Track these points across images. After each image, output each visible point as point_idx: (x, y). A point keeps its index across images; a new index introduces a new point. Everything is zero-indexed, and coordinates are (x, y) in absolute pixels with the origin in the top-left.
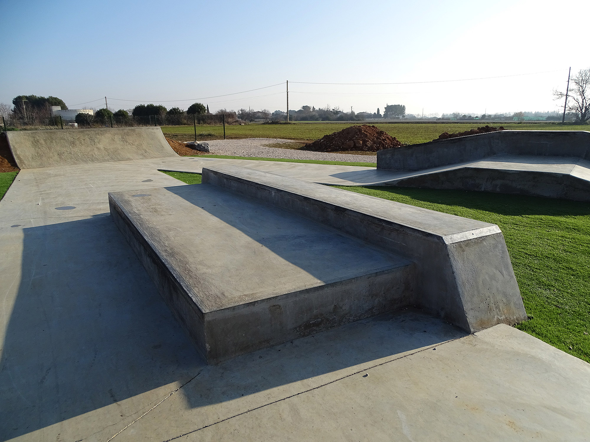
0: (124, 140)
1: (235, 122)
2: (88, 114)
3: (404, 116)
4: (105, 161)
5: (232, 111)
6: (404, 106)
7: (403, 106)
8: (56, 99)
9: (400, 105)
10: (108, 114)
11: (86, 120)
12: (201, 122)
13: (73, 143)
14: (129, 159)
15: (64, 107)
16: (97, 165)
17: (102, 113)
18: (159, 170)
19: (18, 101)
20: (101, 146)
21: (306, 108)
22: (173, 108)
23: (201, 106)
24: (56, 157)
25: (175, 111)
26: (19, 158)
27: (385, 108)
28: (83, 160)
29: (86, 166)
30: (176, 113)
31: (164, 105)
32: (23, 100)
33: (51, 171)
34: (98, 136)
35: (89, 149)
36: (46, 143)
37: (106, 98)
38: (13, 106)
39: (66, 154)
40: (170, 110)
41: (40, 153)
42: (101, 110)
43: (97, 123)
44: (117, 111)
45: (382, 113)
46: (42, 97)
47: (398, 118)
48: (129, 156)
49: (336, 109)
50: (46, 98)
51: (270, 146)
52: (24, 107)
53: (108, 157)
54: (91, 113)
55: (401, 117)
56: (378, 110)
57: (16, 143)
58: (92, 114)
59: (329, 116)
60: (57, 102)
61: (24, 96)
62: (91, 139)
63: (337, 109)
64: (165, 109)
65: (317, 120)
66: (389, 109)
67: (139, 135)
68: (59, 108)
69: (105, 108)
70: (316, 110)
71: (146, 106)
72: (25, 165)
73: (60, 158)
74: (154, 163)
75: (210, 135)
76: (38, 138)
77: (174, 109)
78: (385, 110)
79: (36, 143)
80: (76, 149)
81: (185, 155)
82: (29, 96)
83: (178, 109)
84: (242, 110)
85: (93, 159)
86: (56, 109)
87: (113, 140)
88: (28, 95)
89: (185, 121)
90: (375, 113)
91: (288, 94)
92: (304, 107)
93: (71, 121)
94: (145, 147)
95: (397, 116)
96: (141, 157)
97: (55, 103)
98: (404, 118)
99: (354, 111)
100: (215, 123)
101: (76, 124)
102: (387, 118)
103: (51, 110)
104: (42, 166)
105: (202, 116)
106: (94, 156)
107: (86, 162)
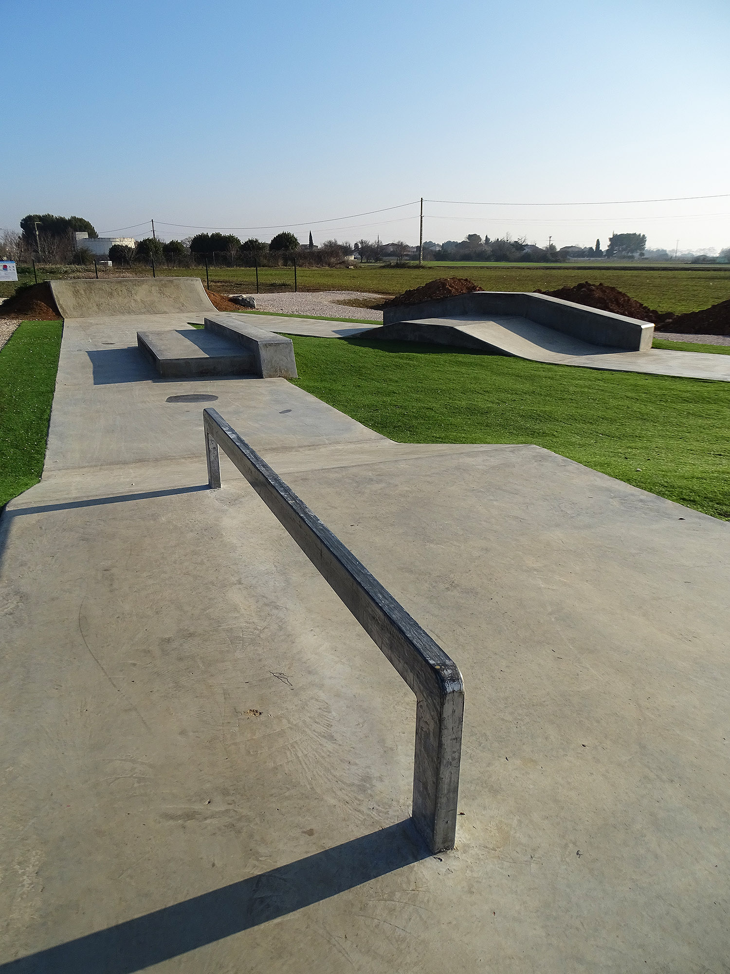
0: (161, 292)
1: (340, 263)
2: (126, 246)
3: (642, 254)
4: (141, 313)
5: (346, 244)
6: (644, 235)
7: (642, 235)
8: (81, 220)
9: (638, 233)
10: (156, 247)
11: (125, 257)
12: (289, 263)
13: (111, 294)
14: (165, 313)
15: (92, 234)
16: (134, 317)
17: (147, 246)
18: (188, 323)
19: (28, 223)
20: (138, 298)
21: (473, 238)
22: (249, 240)
23: (291, 237)
24: (95, 308)
25: (252, 245)
26: (61, 307)
27: (611, 239)
28: (120, 312)
29: (124, 318)
30: (253, 247)
31: (236, 234)
32: (36, 223)
33: (92, 320)
34: (135, 287)
35: (126, 300)
36: (86, 293)
37: (153, 222)
38: (20, 231)
39: (104, 305)
40: (244, 242)
41: (80, 303)
42: (145, 241)
43: (139, 262)
44: (168, 242)
45: (604, 247)
46: (61, 218)
47: (632, 257)
48: (165, 309)
49: (520, 241)
50: (67, 218)
51: (339, 302)
52: (37, 233)
53: (145, 310)
54: (132, 245)
55: (636, 255)
56: (598, 242)
57: (59, 292)
58: (133, 247)
59: (508, 253)
60: (82, 225)
61: (36, 215)
62: (128, 290)
63: (523, 240)
64: (239, 241)
65: (488, 259)
66: (616, 240)
67: (178, 287)
68: (85, 235)
69: (151, 237)
70: (490, 241)
71: (210, 235)
72: (67, 314)
73: (99, 309)
74: (187, 317)
75: (284, 285)
76: (78, 288)
77: (251, 242)
78: (609, 243)
79: (76, 293)
80: (113, 301)
81: (225, 310)
82: (43, 216)
83: (257, 241)
84: (362, 242)
85: (130, 312)
86: (82, 236)
87: (150, 292)
88: (41, 214)
89: (265, 261)
90: (591, 248)
91: (423, 219)
92: (470, 237)
93: (103, 257)
94: (182, 301)
95: (630, 254)
96: (178, 310)
97: (81, 227)
98: (643, 257)
99: (553, 244)
100: (310, 264)
101: (110, 262)
102: (611, 257)
103: (74, 238)
104: (82, 316)
105: (291, 254)
106: (131, 308)
107: (123, 313)
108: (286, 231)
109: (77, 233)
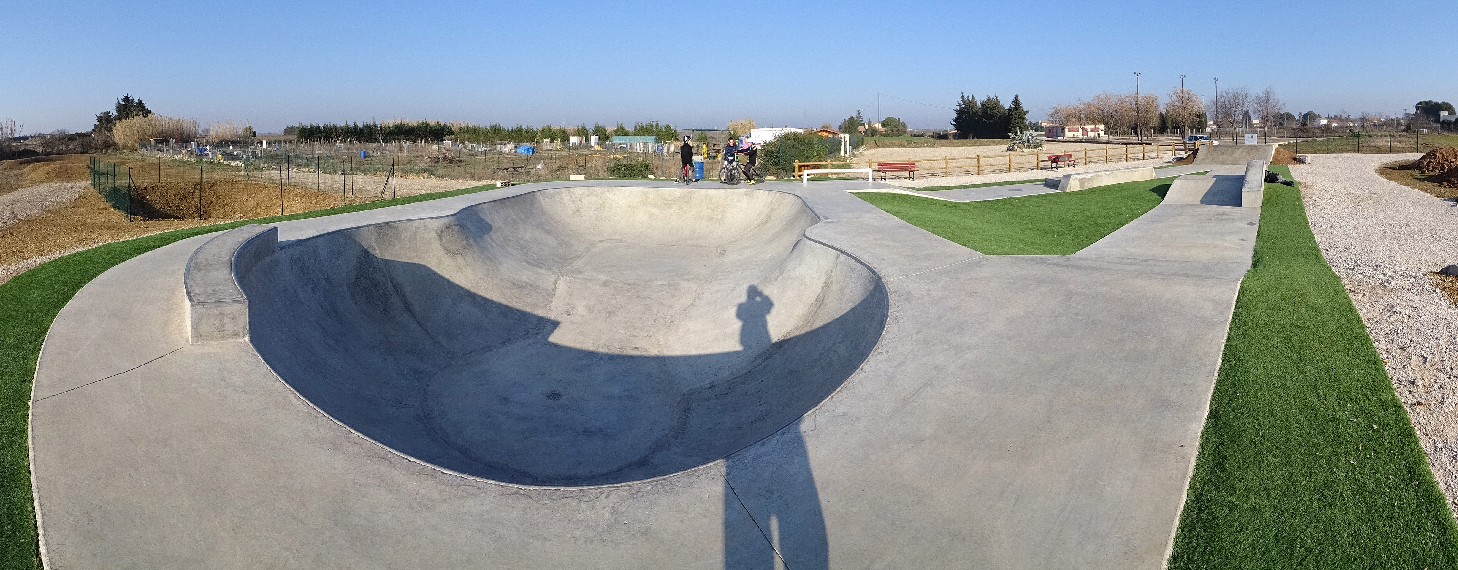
109: (1441, 112)
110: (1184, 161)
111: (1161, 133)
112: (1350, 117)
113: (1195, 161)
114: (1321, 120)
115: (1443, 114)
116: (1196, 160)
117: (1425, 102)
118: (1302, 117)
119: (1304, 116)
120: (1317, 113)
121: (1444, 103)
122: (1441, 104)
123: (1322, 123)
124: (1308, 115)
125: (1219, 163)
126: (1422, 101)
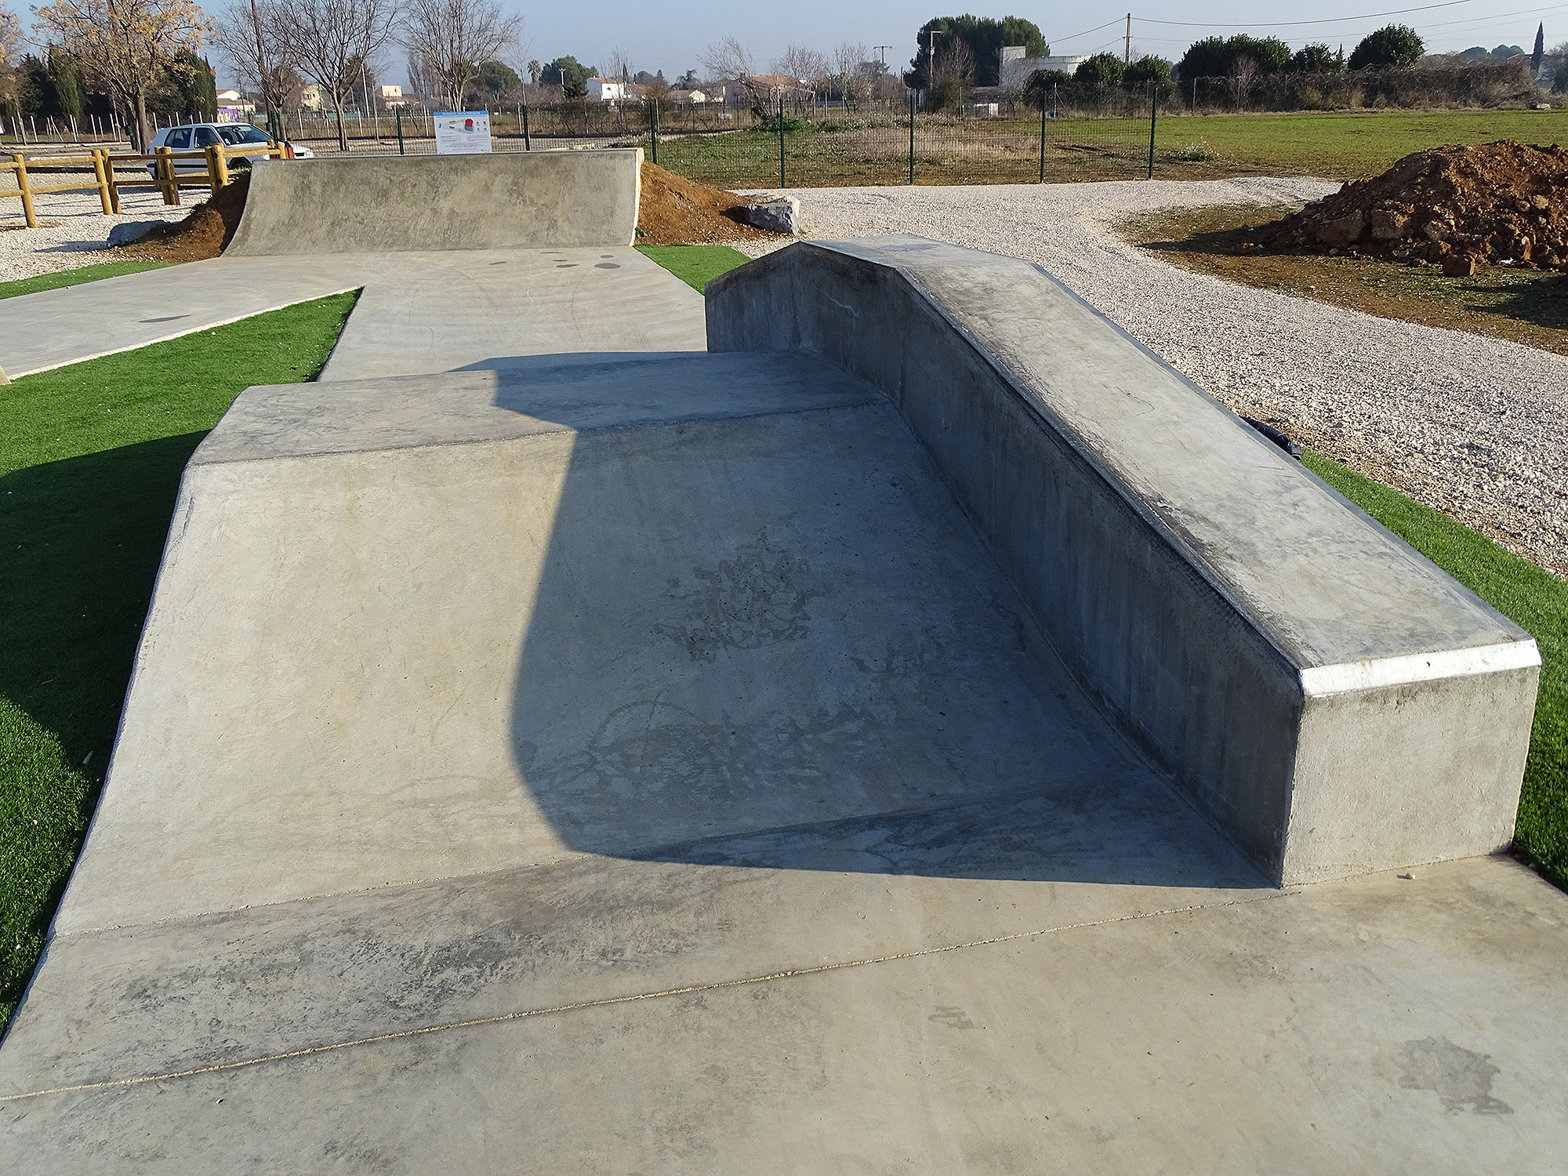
8: (1021, 23)
13: (385, 194)
19: (932, 32)
22: (1310, 48)
23: (1404, 39)
24: (324, 230)
25: (1313, 59)
26: (247, 226)
30: (1314, 63)
35: (412, 211)
39: (350, 222)
40: (1296, 53)
41: (297, 216)
46: (987, 21)
50: (997, 21)
57: (261, 189)
60: (1022, 33)
62: (432, 183)
68: (1020, 52)
72: (243, 245)
73: (330, 232)
76: (312, 178)
77: (1310, 51)
83: (1323, 49)
86: (1014, 54)
87: (486, 188)
94: (559, 213)
97: (1019, 36)
103: (998, 59)
105: (1398, 77)
108: (1396, 23)
109: (1006, 49)
110: (177, 242)
111: (41, 129)
112: (694, 76)
113: (243, 240)
114: (605, 86)
115: (1012, 54)
116: (245, 233)
117: (950, 22)
118: (538, 75)
119: (544, 73)
120: (587, 65)
121: (1010, 21)
122: (1001, 26)
123: (606, 95)
124: (562, 71)
125: (373, 245)
126: (939, 17)
